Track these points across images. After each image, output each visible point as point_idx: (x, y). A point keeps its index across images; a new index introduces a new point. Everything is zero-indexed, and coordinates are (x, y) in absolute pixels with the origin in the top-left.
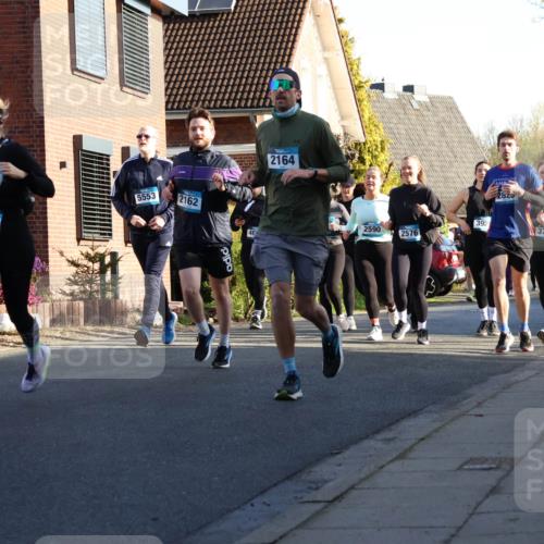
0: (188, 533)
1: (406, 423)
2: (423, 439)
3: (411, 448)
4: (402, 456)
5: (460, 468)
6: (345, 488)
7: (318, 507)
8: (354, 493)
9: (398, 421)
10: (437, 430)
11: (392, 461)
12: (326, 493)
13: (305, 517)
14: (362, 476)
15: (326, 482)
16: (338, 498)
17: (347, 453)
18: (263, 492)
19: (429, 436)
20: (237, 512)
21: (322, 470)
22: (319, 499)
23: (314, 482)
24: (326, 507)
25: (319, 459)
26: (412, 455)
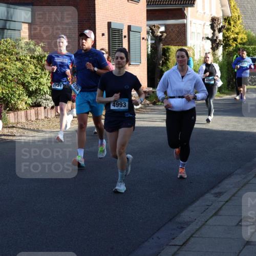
2: (227, 201)
3: (220, 209)
4: (216, 214)
5: (238, 224)
6: (189, 235)
7: (175, 249)
8: (192, 240)
10: (234, 195)
11: (213, 216)
12: (179, 241)
14: (198, 227)
16: (184, 244)
17: (197, 203)
19: (230, 199)
20: (146, 243)
21: (186, 215)
22: (177, 243)
24: (179, 249)
25: (186, 206)
26: (221, 212)
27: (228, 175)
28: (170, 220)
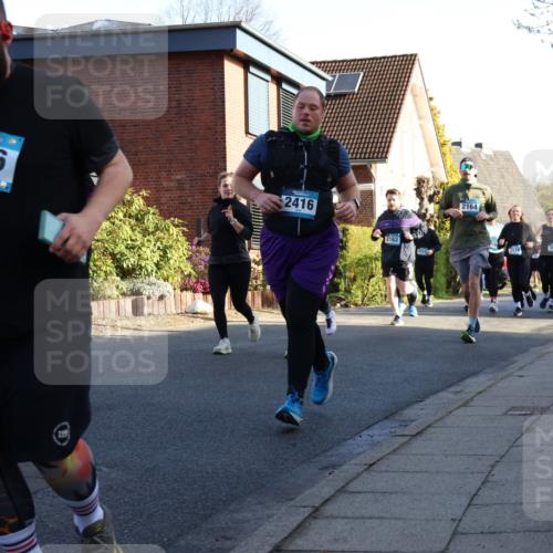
0: (316, 455)
1: (470, 381)
2: (480, 393)
3: (472, 399)
4: (465, 404)
5: (505, 414)
6: (425, 426)
7: (406, 439)
8: (431, 430)
9: (464, 379)
10: (490, 387)
11: (460, 407)
12: (412, 429)
13: (396, 446)
14: (436, 418)
15: (412, 421)
16: (419, 433)
17: (428, 401)
18: (368, 427)
19: (484, 390)
20: (351, 441)
21: (410, 412)
22: (406, 433)
23: (404, 421)
24: (410, 439)
25: (408, 404)
26: (472, 403)
27: (474, 374)
28: (387, 418)
